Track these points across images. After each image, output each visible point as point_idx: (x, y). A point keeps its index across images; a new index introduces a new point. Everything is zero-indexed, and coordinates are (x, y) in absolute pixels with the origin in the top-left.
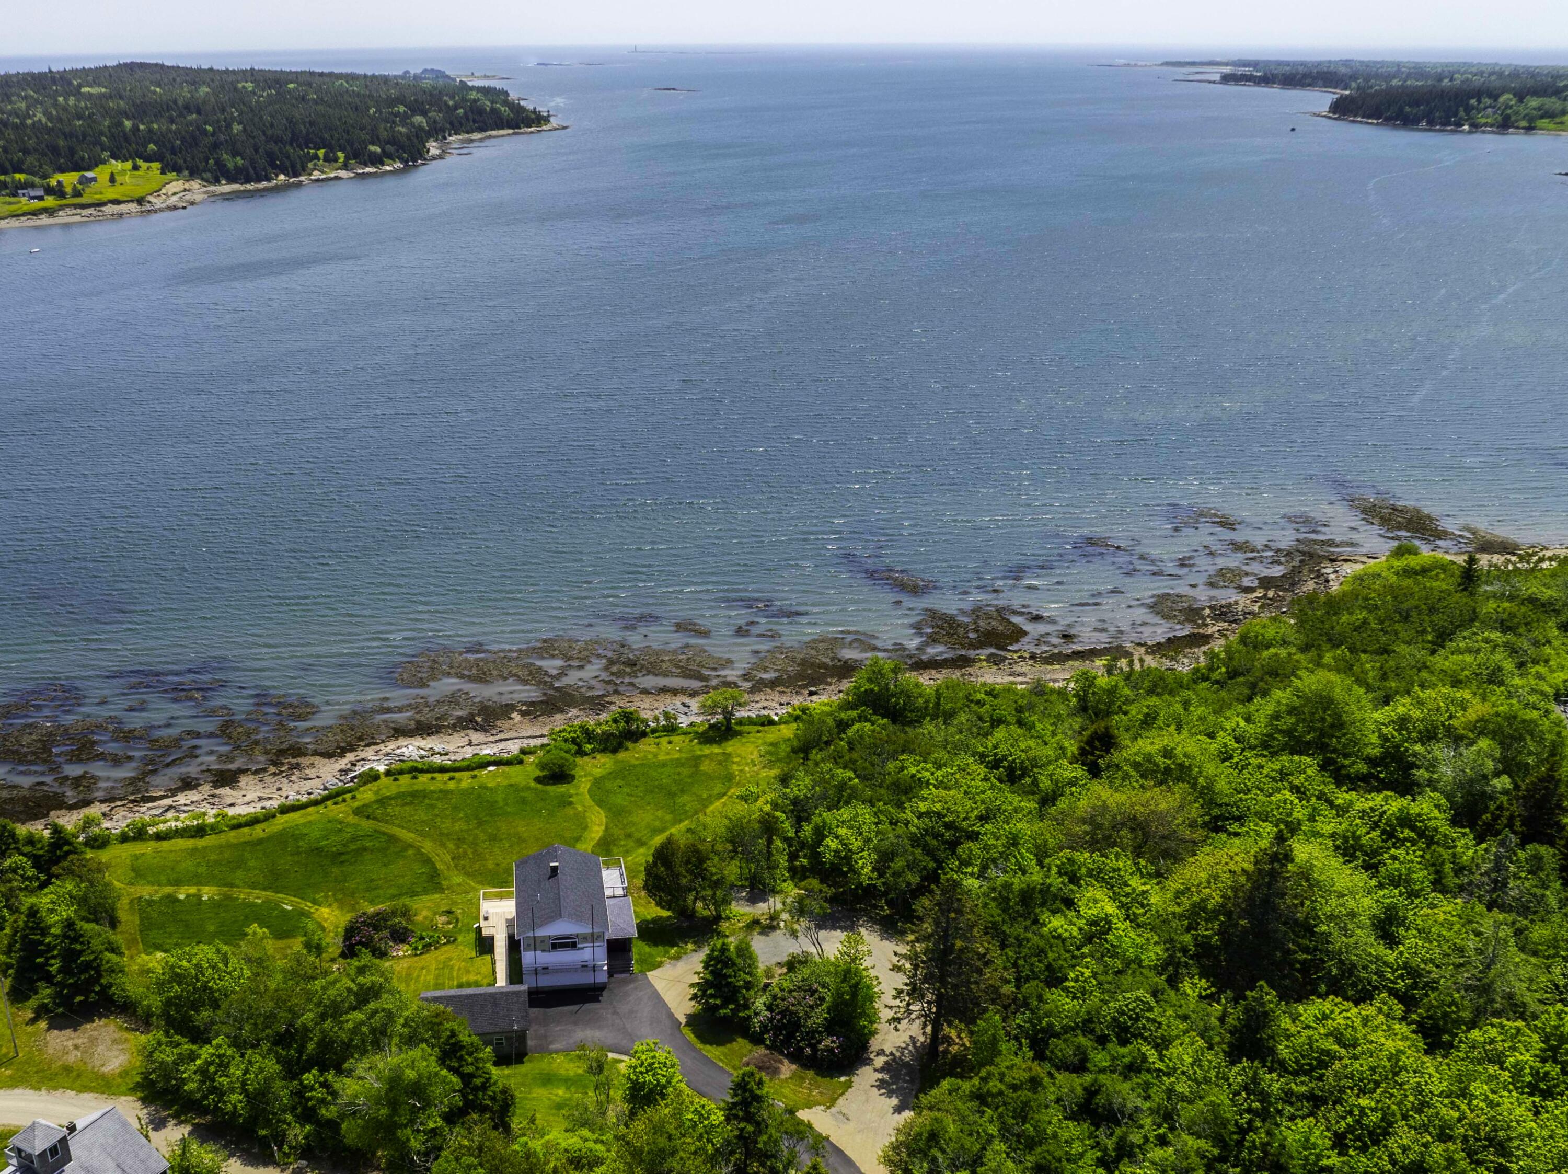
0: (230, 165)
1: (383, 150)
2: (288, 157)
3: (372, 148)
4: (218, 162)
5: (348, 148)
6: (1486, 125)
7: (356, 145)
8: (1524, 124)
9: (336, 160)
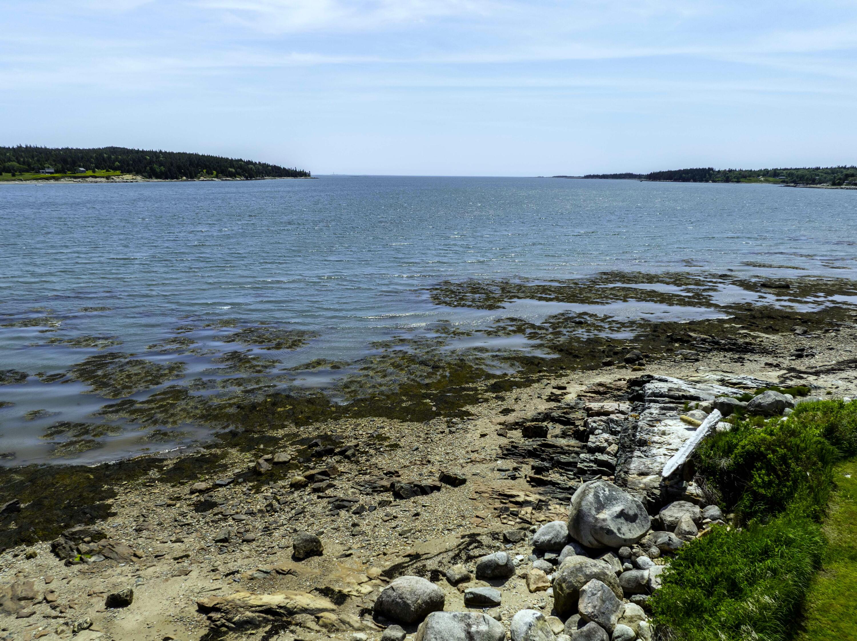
0: (158, 170)
1: (236, 171)
2: (188, 169)
3: (230, 169)
4: (151, 169)
5: (218, 169)
6: (719, 181)
7: (223, 168)
8: (736, 180)
9: (212, 174)
